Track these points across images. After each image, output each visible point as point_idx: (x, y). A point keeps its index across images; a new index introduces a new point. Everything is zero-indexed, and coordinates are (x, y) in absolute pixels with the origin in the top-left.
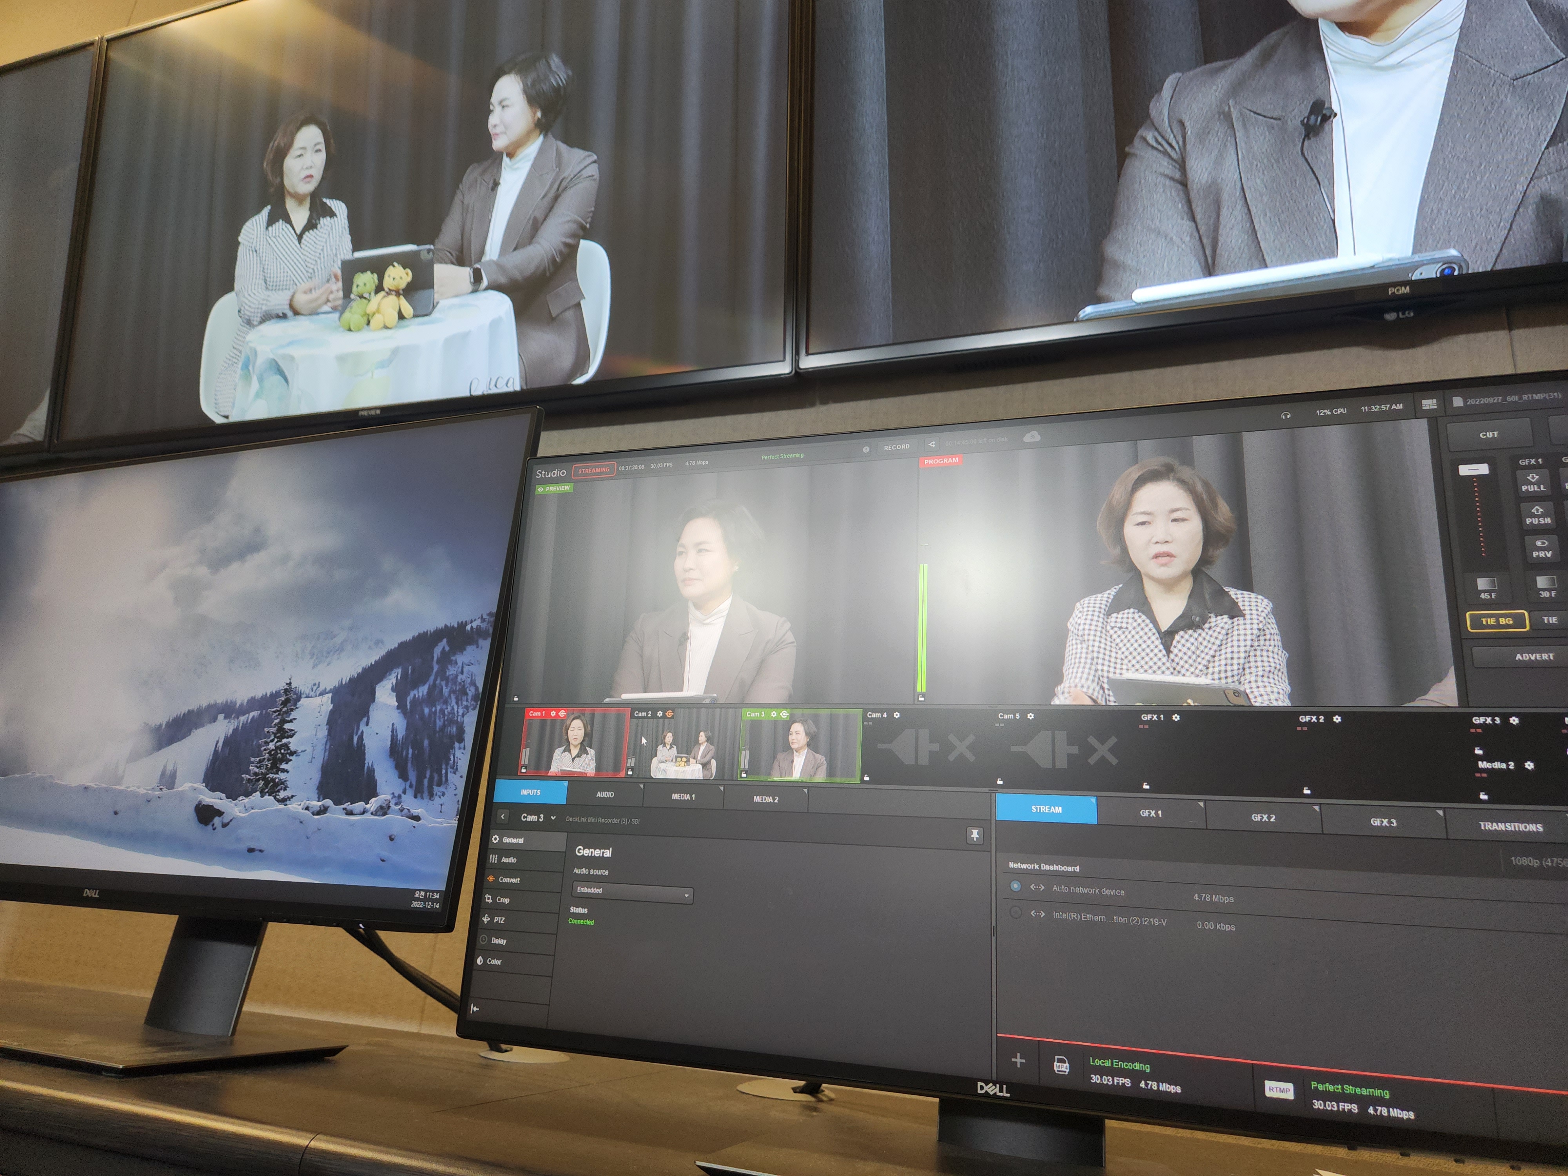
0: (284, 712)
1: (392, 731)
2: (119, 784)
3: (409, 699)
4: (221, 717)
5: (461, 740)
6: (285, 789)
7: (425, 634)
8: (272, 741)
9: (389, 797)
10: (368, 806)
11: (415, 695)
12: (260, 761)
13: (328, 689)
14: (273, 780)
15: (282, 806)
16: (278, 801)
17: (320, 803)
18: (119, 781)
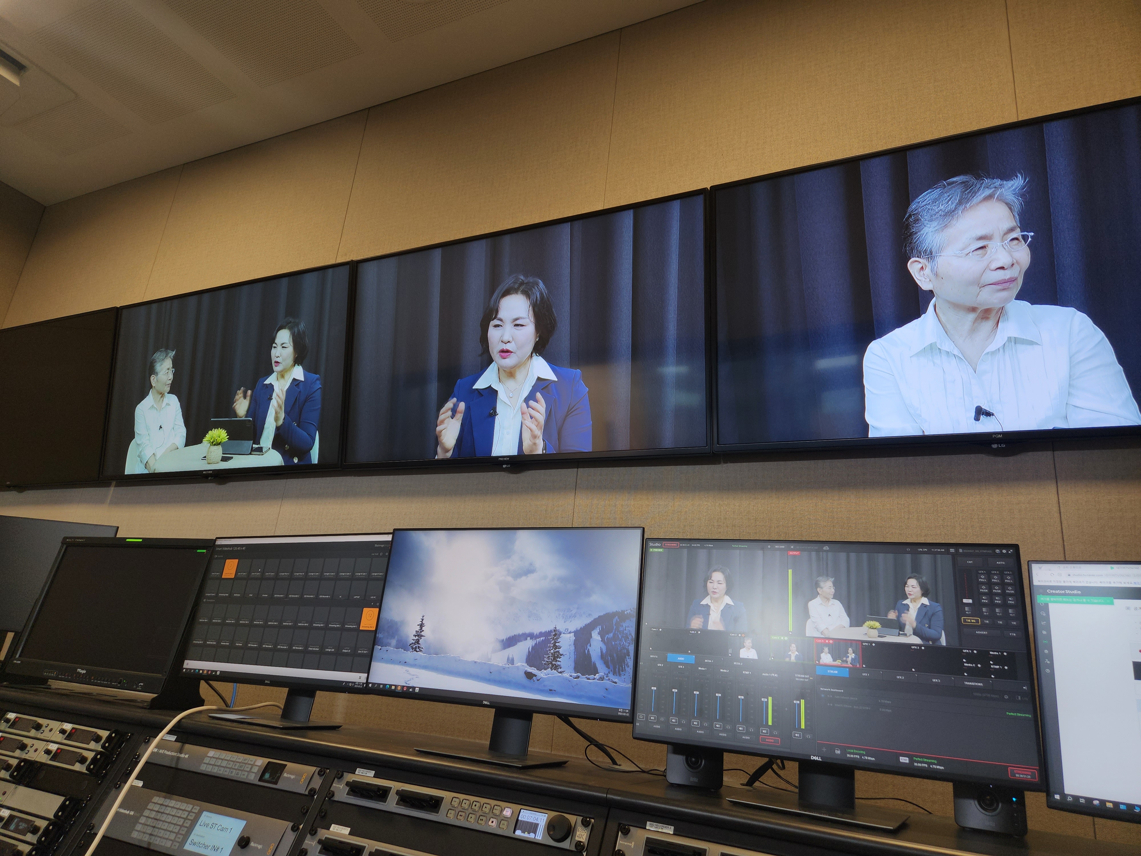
0: (555, 639)
1: (601, 649)
2: (490, 662)
3: (606, 638)
4: (529, 638)
5: (629, 656)
6: (561, 668)
7: (608, 613)
8: (552, 649)
9: (603, 674)
10: (595, 677)
11: (608, 637)
12: (548, 657)
13: (572, 631)
14: (555, 664)
15: (560, 675)
16: (558, 672)
17: (576, 674)
18: (490, 660)
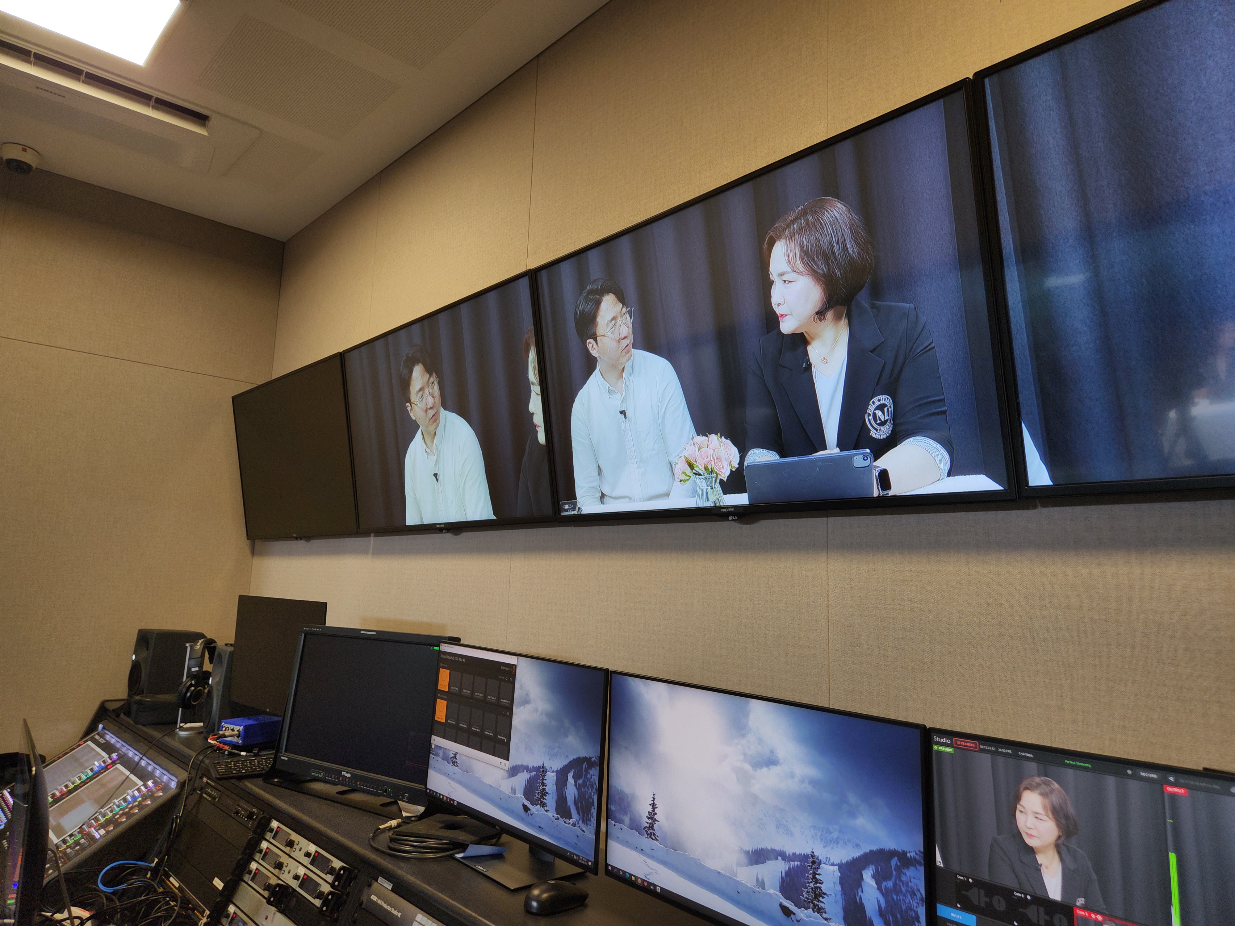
0: (814, 868)
1: (878, 902)
2: (736, 877)
3: (883, 886)
4: (780, 858)
6: (825, 913)
7: (884, 850)
11: (886, 886)
12: (808, 892)
13: (835, 864)
14: (818, 905)
15: (825, 922)
16: (823, 918)
